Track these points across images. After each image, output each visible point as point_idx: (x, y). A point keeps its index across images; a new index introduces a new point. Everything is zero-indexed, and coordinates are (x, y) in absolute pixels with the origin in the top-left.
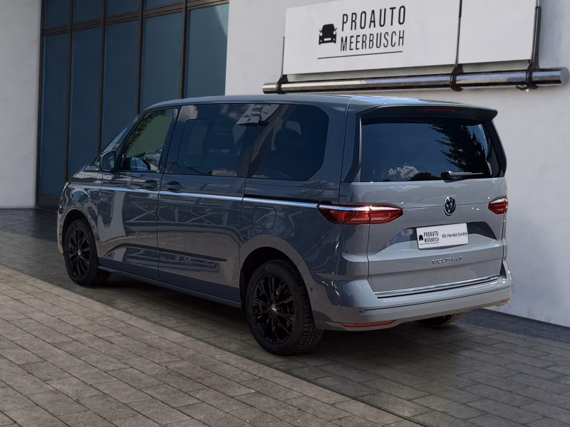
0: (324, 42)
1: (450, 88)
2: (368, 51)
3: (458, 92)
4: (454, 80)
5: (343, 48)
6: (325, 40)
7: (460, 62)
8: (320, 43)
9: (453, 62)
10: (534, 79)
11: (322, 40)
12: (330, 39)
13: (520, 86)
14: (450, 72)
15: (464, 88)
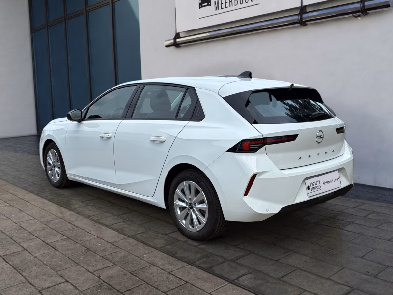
0: (203, 7)
1: (299, 24)
2: (234, 7)
3: (304, 27)
4: (301, 18)
5: (217, 8)
6: (203, 5)
7: (304, 4)
8: (200, 8)
9: (299, 5)
10: (366, 8)
11: (201, 6)
12: (206, 4)
13: (354, 14)
14: (297, 12)
15: (308, 23)
